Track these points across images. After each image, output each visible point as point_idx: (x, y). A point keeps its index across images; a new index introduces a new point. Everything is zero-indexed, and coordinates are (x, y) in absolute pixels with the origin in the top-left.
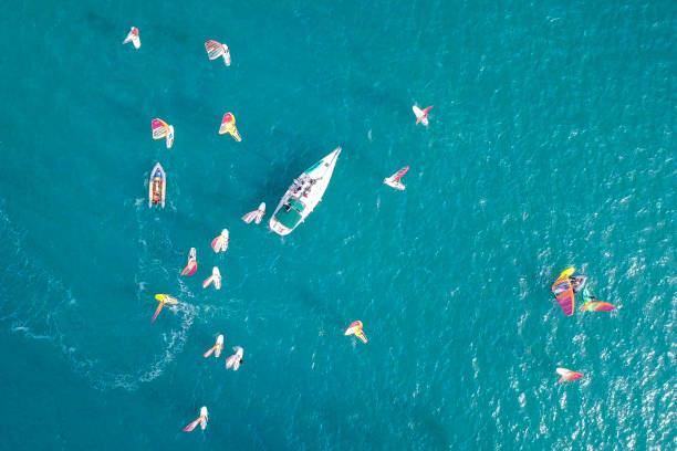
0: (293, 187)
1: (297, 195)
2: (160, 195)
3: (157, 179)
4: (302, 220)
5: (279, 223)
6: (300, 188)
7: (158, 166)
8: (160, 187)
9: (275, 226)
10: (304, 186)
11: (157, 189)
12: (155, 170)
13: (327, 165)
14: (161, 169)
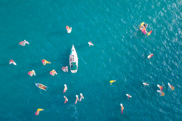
0: (70, 60)
1: (72, 61)
2: (43, 87)
3: (39, 86)
4: (77, 66)
5: (73, 71)
6: (71, 60)
7: (36, 84)
8: (42, 86)
9: (73, 72)
10: (72, 58)
11: (42, 87)
12: (37, 85)
13: (73, 50)
14: (37, 84)
